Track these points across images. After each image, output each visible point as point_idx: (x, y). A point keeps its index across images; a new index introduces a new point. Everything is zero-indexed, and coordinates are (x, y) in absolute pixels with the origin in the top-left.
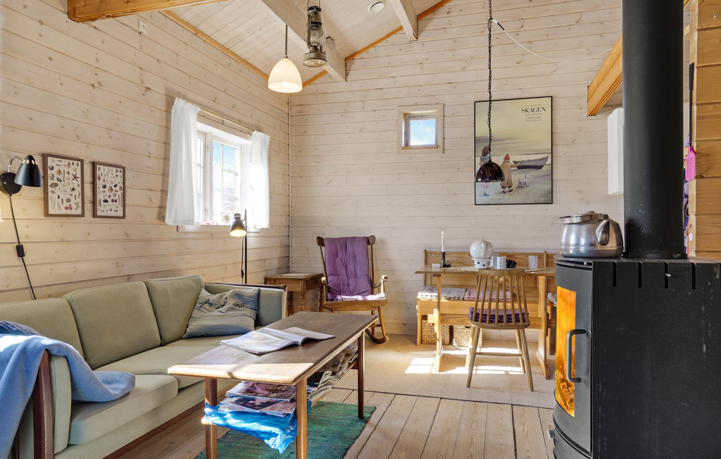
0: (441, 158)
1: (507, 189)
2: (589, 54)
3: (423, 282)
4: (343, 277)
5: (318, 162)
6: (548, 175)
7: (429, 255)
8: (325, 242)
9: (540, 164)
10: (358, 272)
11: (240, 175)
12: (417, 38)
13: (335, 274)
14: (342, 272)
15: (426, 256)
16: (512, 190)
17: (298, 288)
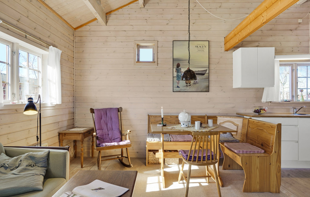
0: (156, 68)
1: (188, 84)
2: (225, 22)
3: (147, 131)
4: (105, 130)
5: (91, 68)
6: (207, 78)
7: (150, 117)
8: (95, 111)
9: (203, 73)
10: (114, 127)
11: (41, 73)
12: (144, 6)
13: (101, 129)
14: (104, 127)
15: (149, 118)
16: (191, 85)
17: (79, 138)
